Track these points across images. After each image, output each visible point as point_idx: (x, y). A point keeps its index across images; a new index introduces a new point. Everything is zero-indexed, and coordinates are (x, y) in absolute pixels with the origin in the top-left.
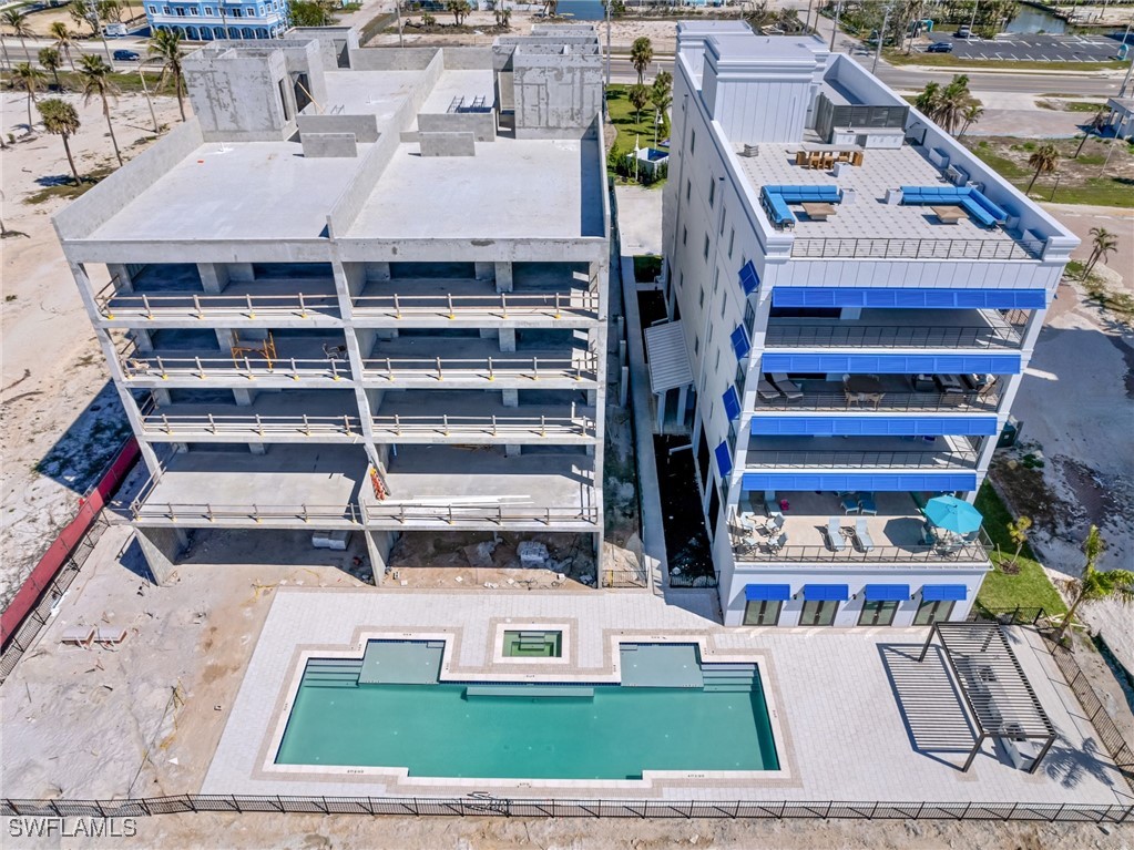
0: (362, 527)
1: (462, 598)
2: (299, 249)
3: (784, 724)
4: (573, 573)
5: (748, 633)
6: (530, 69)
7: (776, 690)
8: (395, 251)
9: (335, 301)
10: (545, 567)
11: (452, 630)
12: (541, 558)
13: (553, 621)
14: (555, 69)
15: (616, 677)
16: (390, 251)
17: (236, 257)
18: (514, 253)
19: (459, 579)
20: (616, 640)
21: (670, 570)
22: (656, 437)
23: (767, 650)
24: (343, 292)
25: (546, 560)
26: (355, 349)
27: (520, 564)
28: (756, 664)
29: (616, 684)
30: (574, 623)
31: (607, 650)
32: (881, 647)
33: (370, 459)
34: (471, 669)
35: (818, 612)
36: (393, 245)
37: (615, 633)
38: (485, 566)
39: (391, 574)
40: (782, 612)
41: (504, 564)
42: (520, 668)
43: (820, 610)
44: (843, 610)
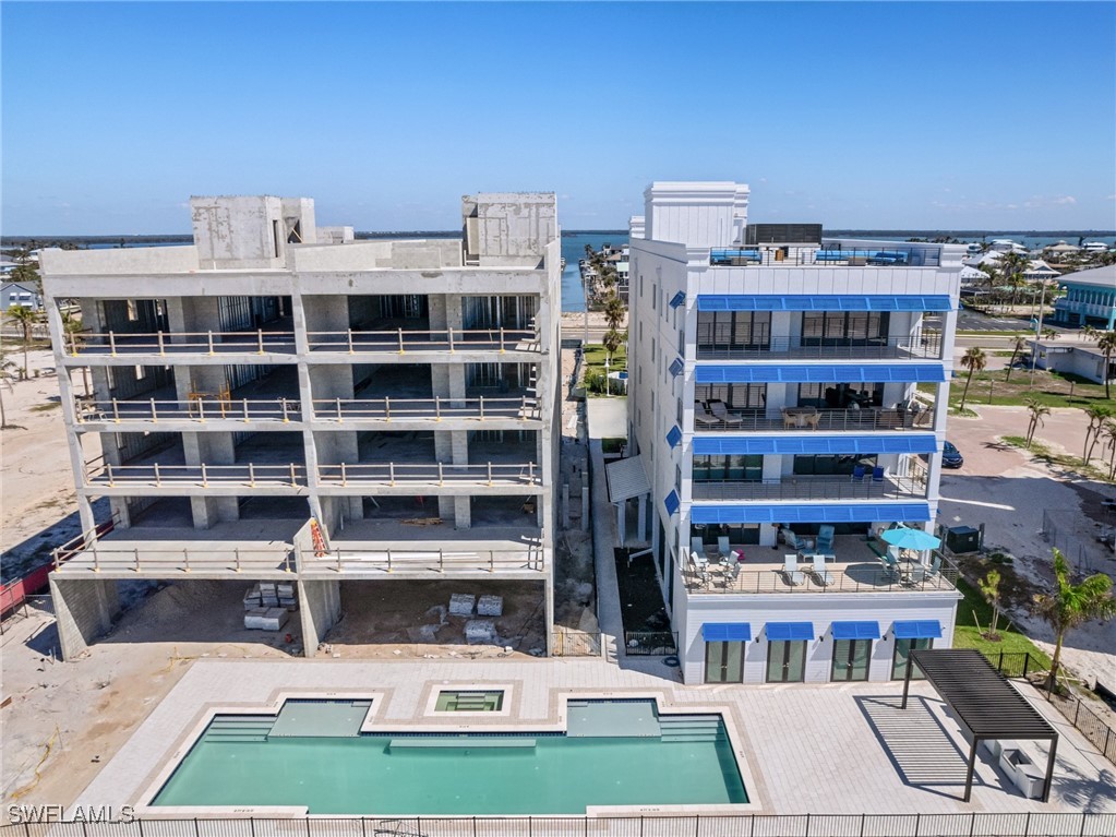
0: (295, 576)
1: (398, 666)
2: (263, 281)
3: (753, 763)
4: (521, 647)
5: (711, 690)
6: (493, 205)
7: (742, 734)
8: (351, 284)
9: (292, 338)
10: (492, 643)
11: (382, 690)
12: (488, 633)
13: (497, 682)
14: (513, 205)
15: (562, 727)
16: (347, 283)
17: (203, 290)
18: (460, 284)
19: (398, 652)
20: (563, 698)
21: (627, 644)
22: (617, 550)
23: (733, 702)
24: (300, 326)
25: (493, 637)
26: (306, 387)
27: (464, 640)
28: (720, 715)
29: (561, 732)
30: (518, 685)
31: (553, 704)
32: (858, 699)
33: (312, 514)
34: (397, 722)
35: (785, 663)
36: (350, 278)
37: (563, 691)
38: (427, 643)
39: (323, 649)
40: (746, 663)
41: (447, 641)
42: (453, 720)
43: (786, 660)
44: (812, 659)
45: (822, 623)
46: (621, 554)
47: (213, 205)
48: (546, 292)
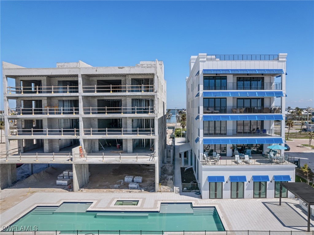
0: (72, 162)
1: (104, 194)
2: (70, 70)
3: (227, 220)
4: (147, 190)
5: (211, 201)
7: (223, 212)
8: (96, 71)
9: (77, 88)
10: (137, 189)
11: (96, 200)
12: (136, 186)
13: (137, 198)
15: (158, 210)
18: (130, 71)
19: (105, 191)
20: (159, 203)
21: (183, 189)
22: (181, 168)
23: (219, 204)
25: (138, 187)
26: (81, 103)
27: (128, 188)
28: (214, 207)
29: (157, 212)
30: (144, 199)
31: (156, 203)
32: (263, 203)
33: (80, 145)
34: (100, 208)
35: (237, 191)
36: (96, 69)
37: (159, 200)
38: (116, 189)
39: (80, 190)
40: (223, 191)
41: (122, 189)
42: (120, 208)
43: (237, 190)
44: (246, 190)
45: (249, 176)
46: (182, 169)
47: (63, 65)
48: (156, 73)
